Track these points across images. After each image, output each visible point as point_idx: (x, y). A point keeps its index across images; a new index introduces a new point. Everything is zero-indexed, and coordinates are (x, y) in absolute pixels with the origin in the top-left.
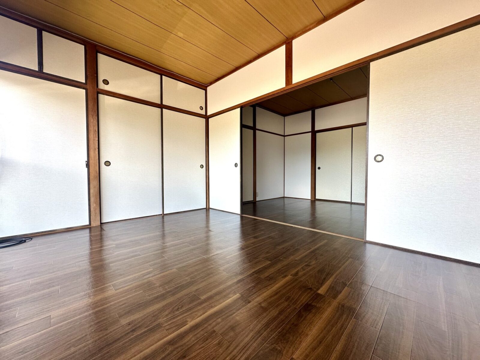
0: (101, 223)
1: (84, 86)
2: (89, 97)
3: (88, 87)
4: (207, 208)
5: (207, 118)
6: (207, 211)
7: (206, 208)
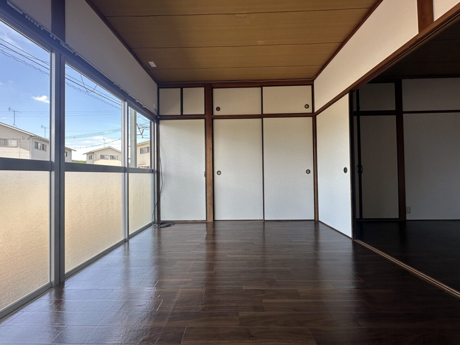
0: (214, 220)
1: (204, 116)
2: (206, 124)
3: (206, 116)
4: (316, 220)
5: (314, 115)
6: (315, 223)
7: (314, 220)
